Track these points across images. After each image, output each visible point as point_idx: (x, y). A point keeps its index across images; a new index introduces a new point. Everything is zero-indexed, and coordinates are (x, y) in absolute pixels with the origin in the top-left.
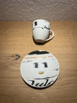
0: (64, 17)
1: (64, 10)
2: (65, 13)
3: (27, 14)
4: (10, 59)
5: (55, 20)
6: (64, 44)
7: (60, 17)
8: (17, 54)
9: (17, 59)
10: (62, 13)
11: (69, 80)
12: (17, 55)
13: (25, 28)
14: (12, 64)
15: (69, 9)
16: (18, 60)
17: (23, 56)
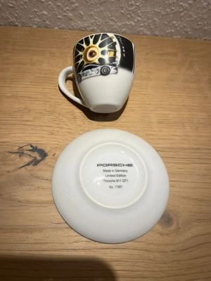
0: (185, 27)
1: (190, 4)
2: (191, 16)
3: (67, 6)
4: (10, 162)
5: (157, 33)
6: (185, 116)
7: (173, 25)
8: (34, 145)
9: (35, 162)
10: (181, 12)
11: (207, 234)
12: (34, 149)
13: (58, 54)
14: (20, 181)
15: (205, 4)
16: (39, 166)
17: (57, 153)
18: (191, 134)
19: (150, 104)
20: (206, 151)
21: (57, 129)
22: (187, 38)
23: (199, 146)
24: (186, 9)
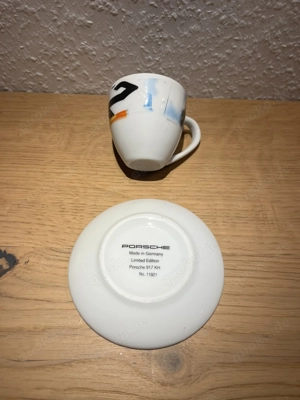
18: (224, 233)
19: (169, 191)
20: (244, 258)
21: (37, 226)
22: (233, 98)
23: (235, 251)
24: (223, 61)
